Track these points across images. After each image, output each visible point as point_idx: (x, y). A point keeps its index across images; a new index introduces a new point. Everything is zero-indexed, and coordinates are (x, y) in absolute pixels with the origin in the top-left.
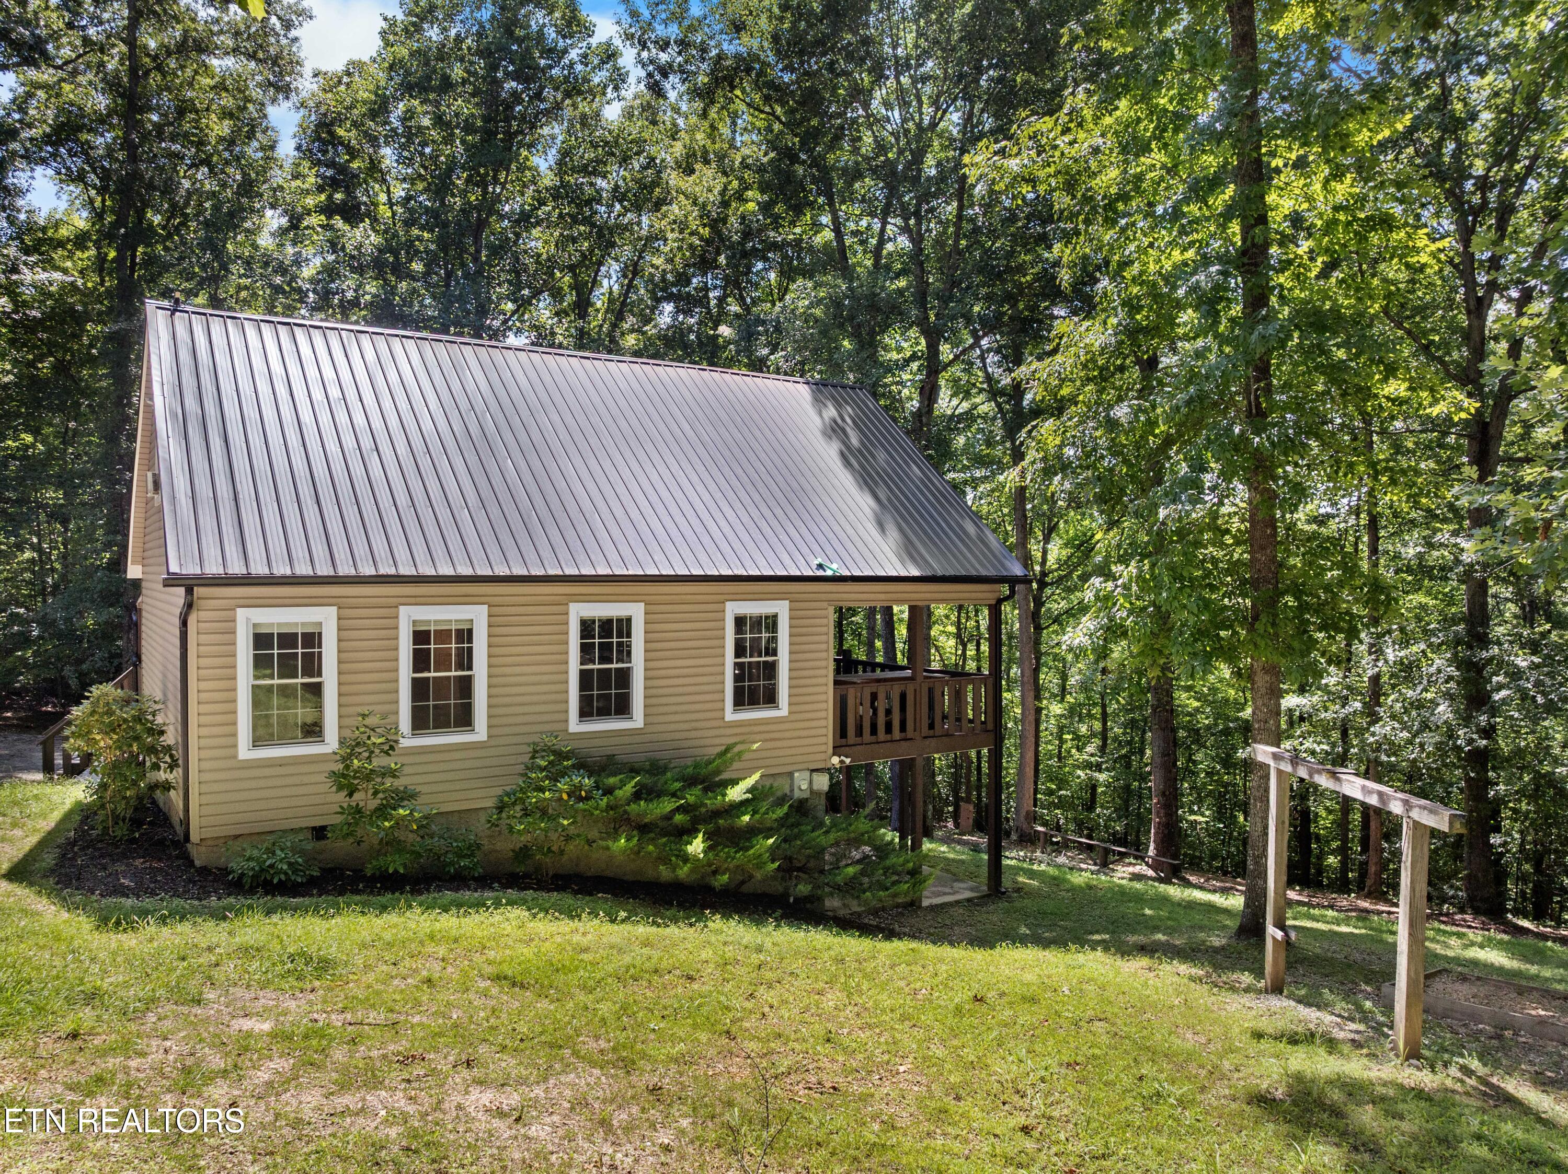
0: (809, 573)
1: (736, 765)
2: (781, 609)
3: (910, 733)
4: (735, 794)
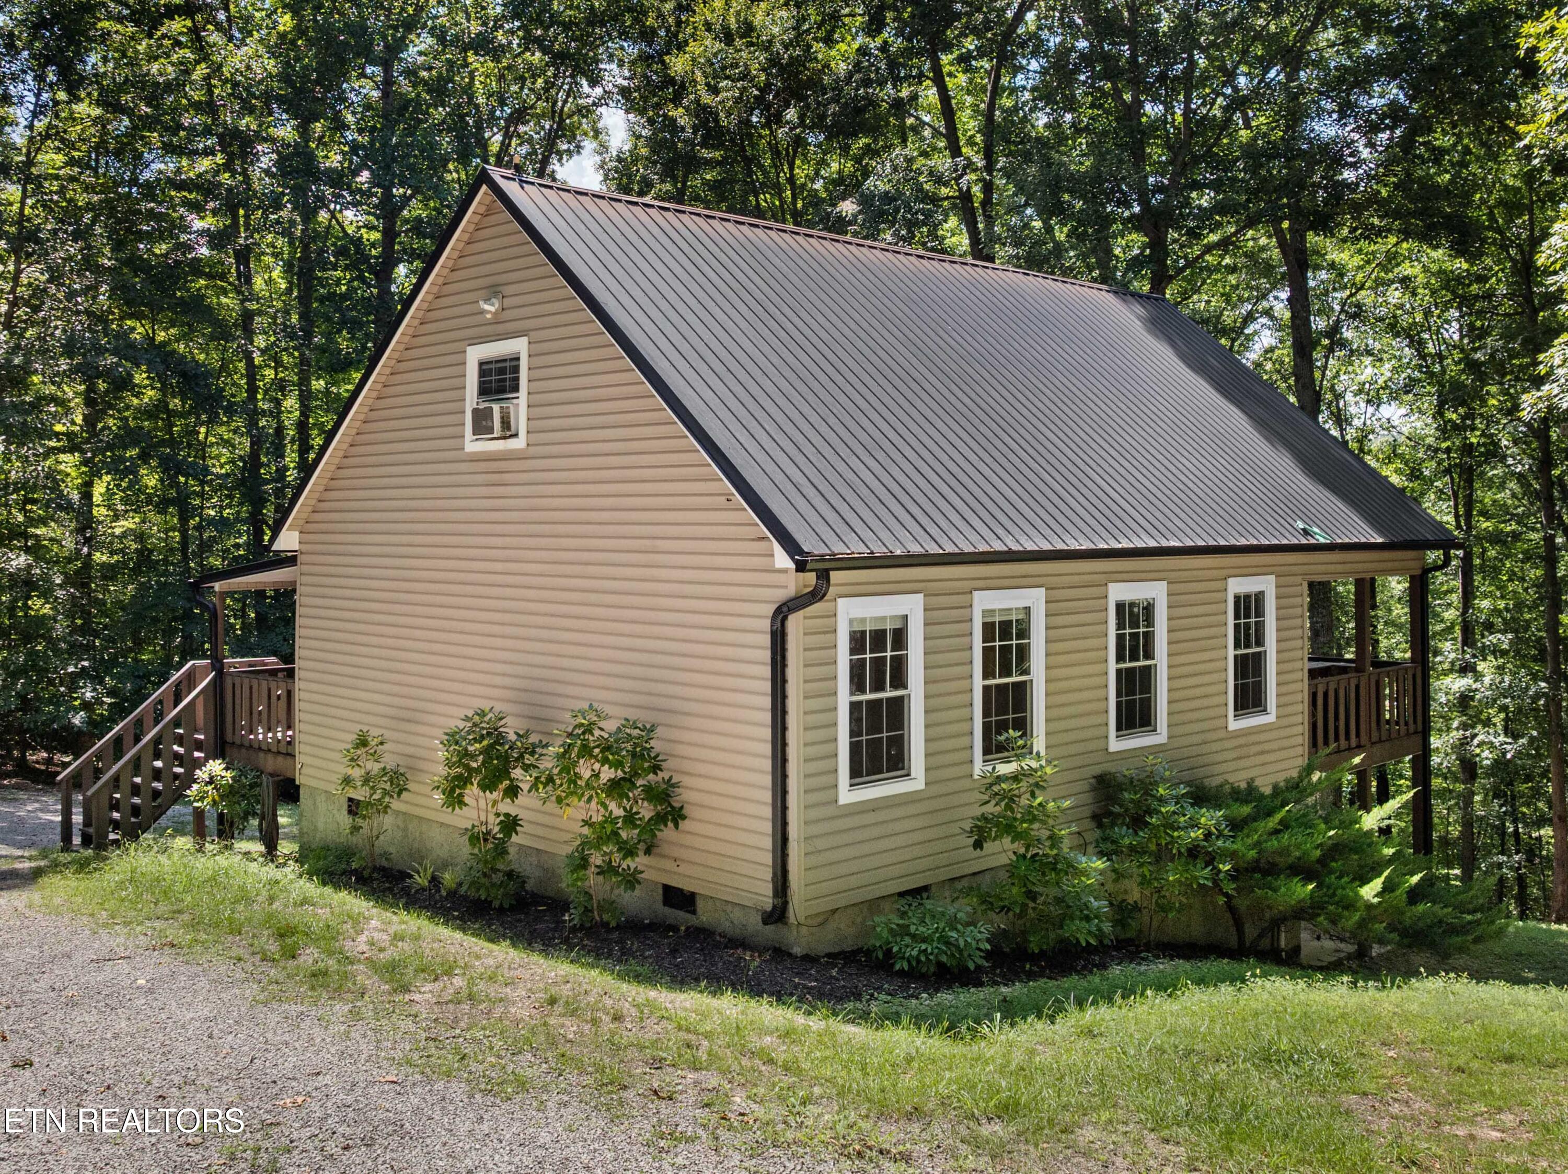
2: (1267, 585)
3: (1363, 738)
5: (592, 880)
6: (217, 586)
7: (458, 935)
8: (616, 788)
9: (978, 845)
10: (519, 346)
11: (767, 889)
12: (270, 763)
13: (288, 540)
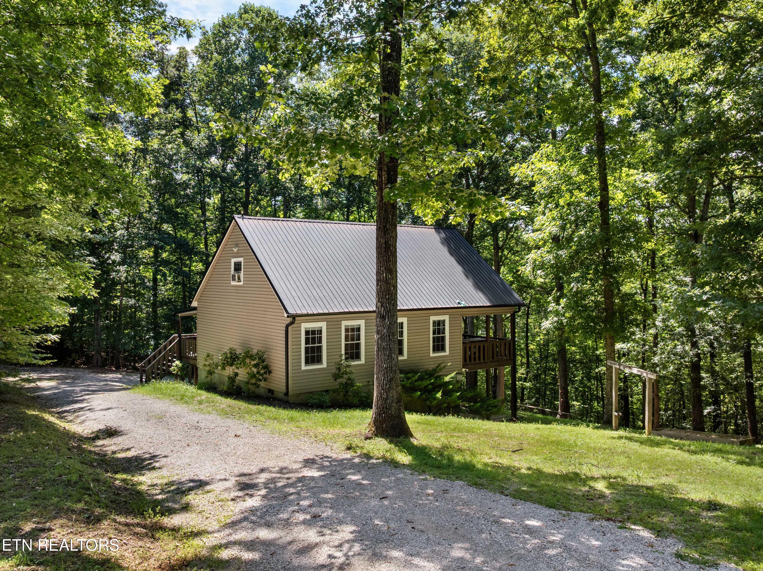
0: (456, 306)
1: (444, 370)
2: (446, 318)
3: (486, 360)
4: (447, 379)
5: (251, 386)
6: (179, 315)
7: (220, 398)
8: (256, 366)
9: (335, 380)
10: (241, 259)
11: (285, 388)
12: (192, 362)
13: (194, 304)
